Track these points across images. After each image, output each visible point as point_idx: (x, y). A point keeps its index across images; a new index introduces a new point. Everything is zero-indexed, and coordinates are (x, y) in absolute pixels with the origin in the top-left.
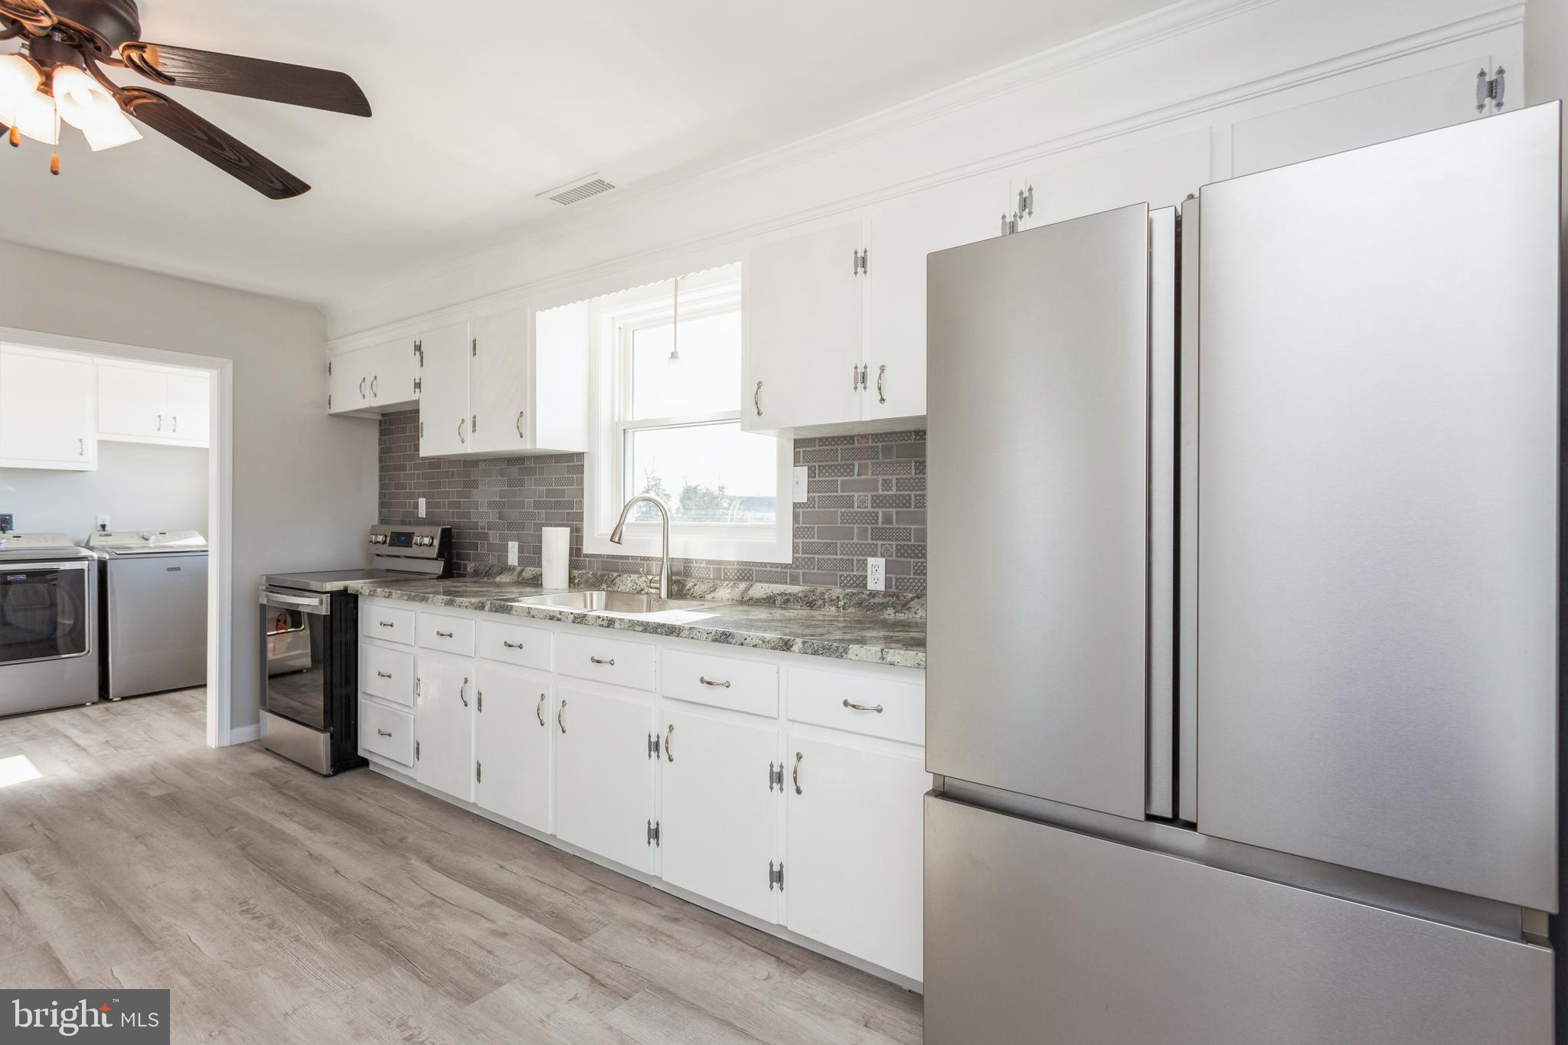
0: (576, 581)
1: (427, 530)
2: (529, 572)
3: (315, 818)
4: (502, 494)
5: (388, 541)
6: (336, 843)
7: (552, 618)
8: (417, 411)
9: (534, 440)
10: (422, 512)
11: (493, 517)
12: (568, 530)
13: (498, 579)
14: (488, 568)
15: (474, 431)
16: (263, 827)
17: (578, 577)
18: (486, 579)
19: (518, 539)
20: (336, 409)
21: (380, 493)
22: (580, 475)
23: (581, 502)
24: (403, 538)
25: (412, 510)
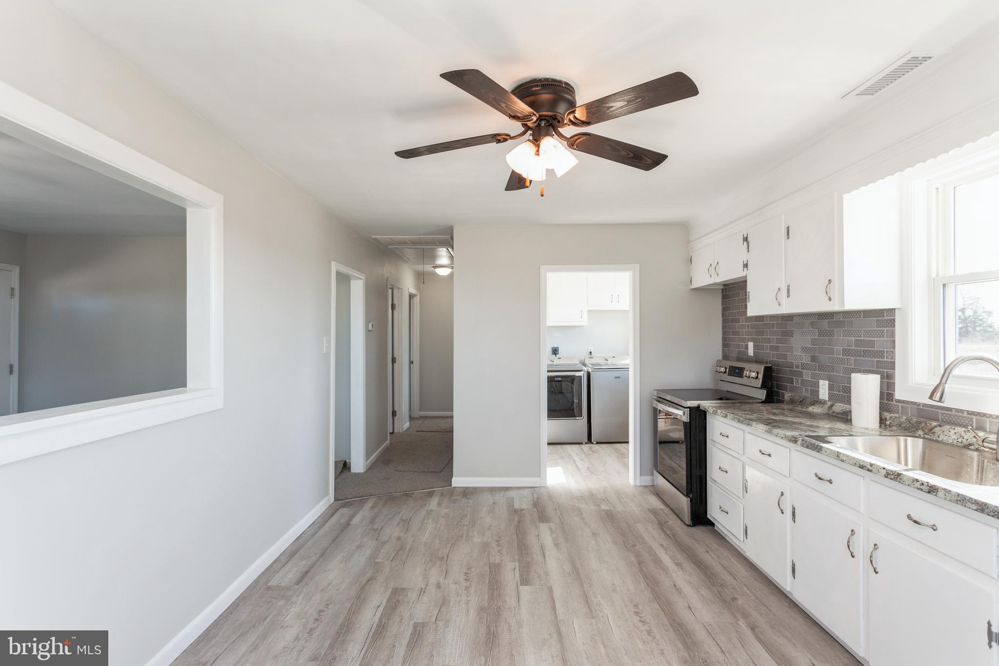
0: (888, 423)
1: (754, 366)
2: (839, 407)
3: (680, 557)
4: (813, 342)
5: (727, 371)
6: (691, 583)
7: (862, 467)
8: (746, 282)
9: (842, 302)
10: (751, 352)
11: (806, 359)
12: (877, 377)
13: (810, 409)
14: (801, 399)
15: (788, 296)
16: (651, 552)
17: (890, 419)
18: (799, 408)
19: (829, 378)
20: (695, 286)
21: (723, 337)
22: (891, 328)
23: (893, 353)
24: (737, 371)
25: (744, 350)
